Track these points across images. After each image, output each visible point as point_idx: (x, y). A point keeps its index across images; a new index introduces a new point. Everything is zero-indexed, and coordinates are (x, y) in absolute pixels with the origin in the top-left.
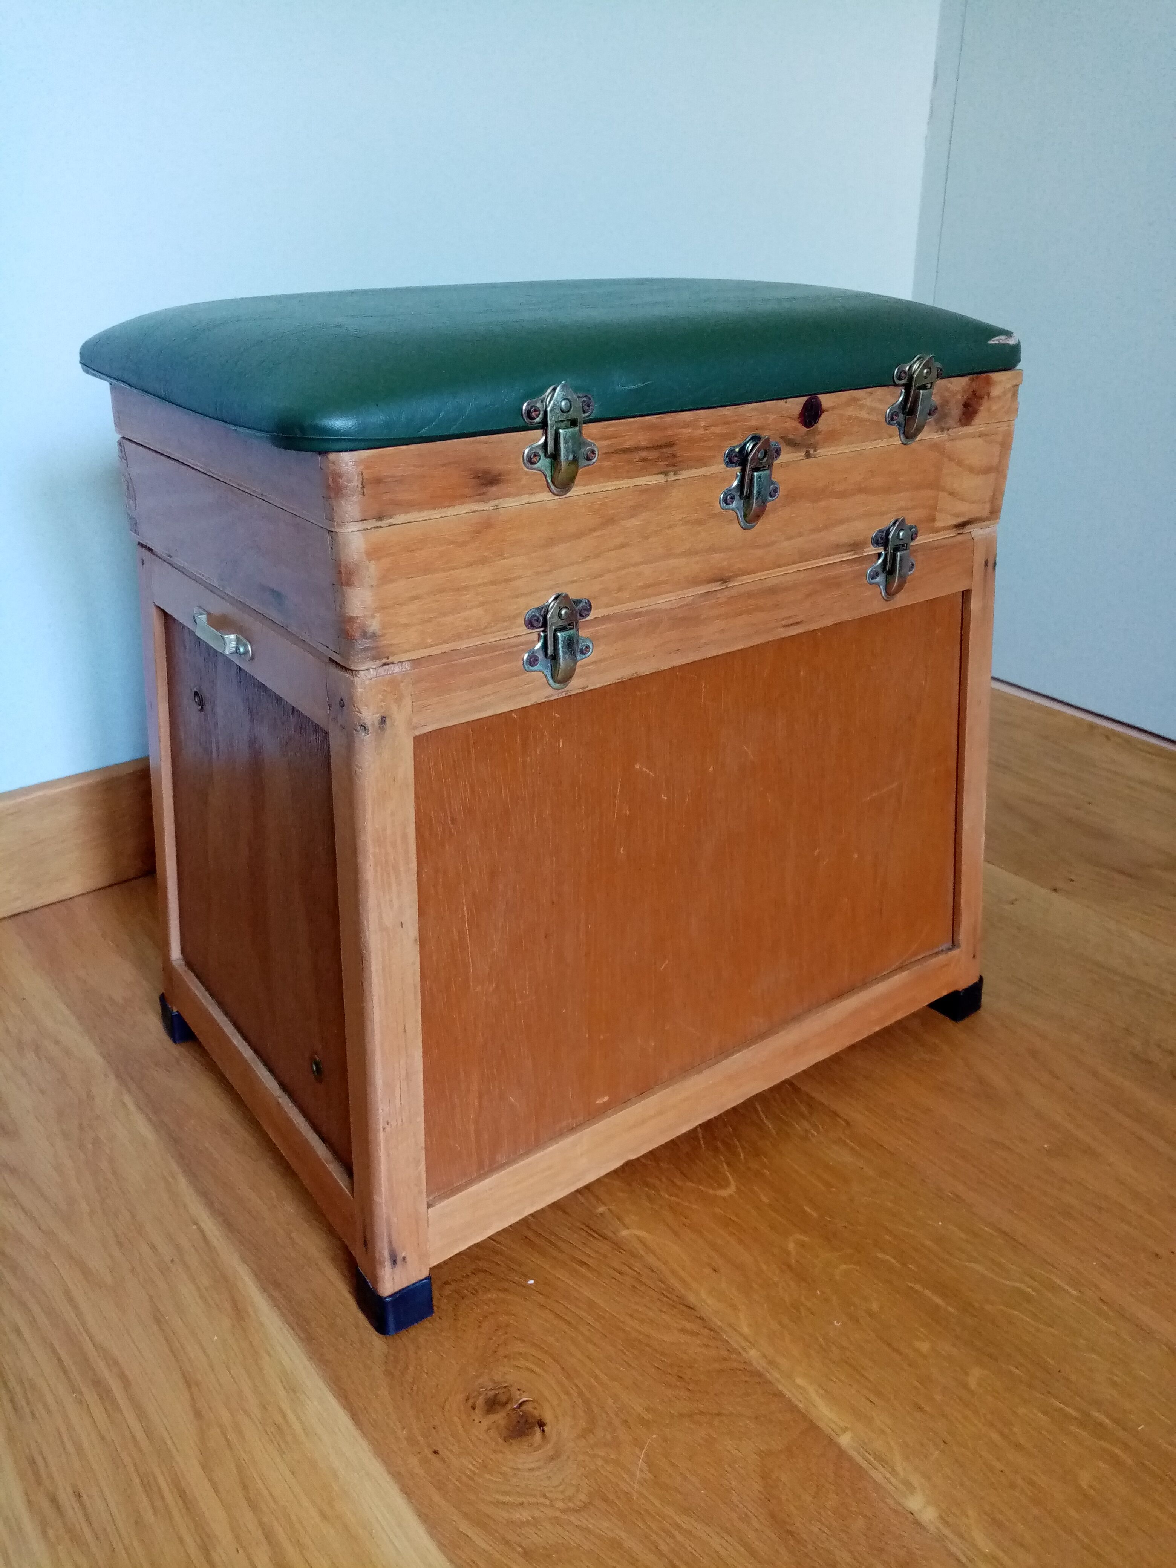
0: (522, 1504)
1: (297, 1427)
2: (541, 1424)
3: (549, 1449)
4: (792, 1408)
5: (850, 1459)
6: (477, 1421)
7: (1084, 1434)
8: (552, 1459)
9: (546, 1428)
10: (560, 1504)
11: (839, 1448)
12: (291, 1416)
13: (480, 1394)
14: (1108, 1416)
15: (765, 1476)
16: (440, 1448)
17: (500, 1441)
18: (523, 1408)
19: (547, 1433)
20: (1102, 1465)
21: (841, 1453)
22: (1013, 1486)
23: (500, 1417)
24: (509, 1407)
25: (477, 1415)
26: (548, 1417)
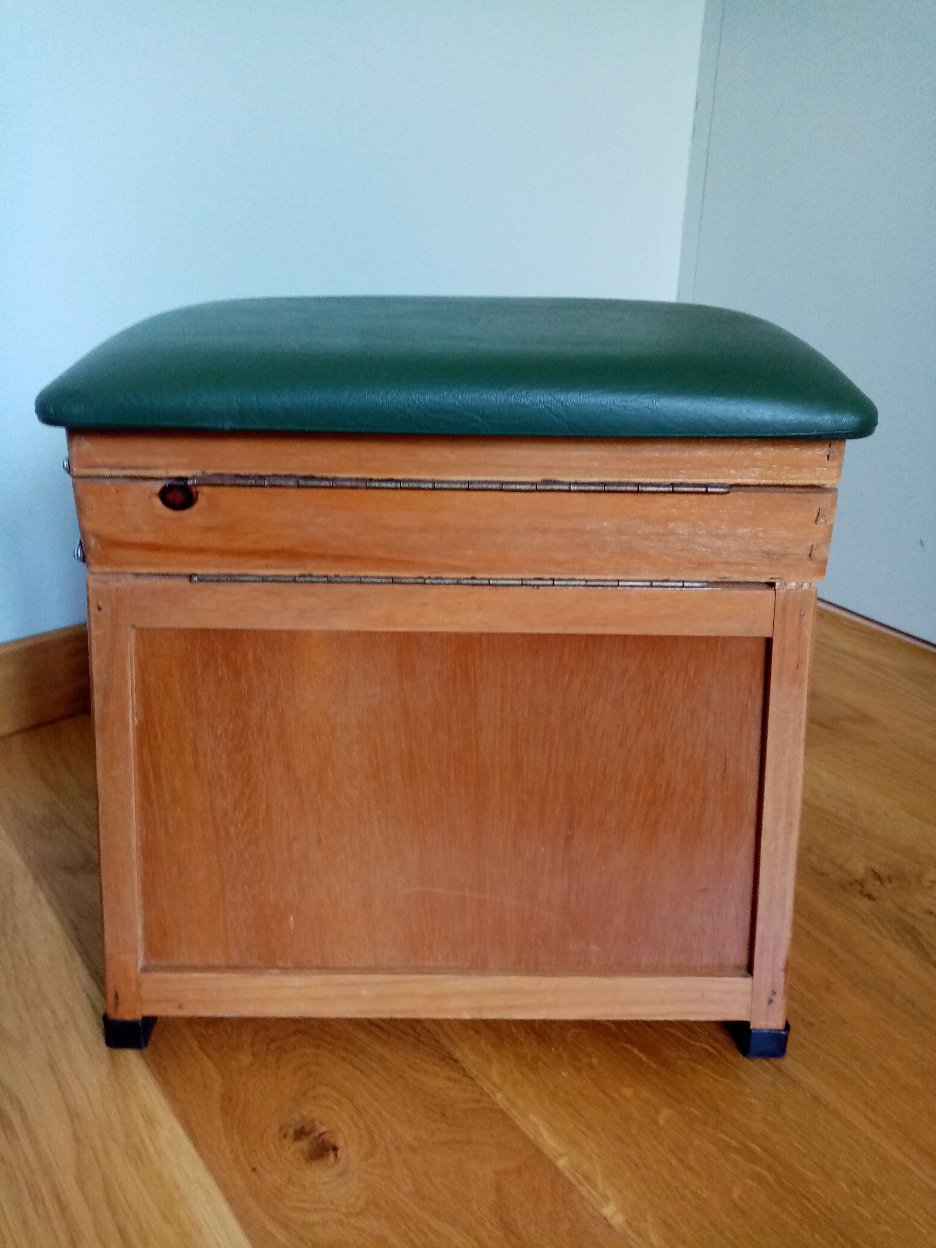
0: (315, 1210)
1: (151, 1149)
2: (335, 1149)
3: (339, 1168)
4: (525, 1138)
5: (565, 1178)
6: (287, 1146)
7: (739, 1159)
8: (341, 1175)
9: (339, 1153)
10: (344, 1210)
11: (556, 1168)
12: (147, 1140)
13: (290, 1125)
14: (759, 1145)
15: (498, 1189)
16: (258, 1167)
17: (303, 1161)
18: (323, 1137)
19: (338, 1156)
20: (750, 1182)
21: (558, 1173)
22: (683, 1198)
23: (304, 1144)
24: (312, 1136)
25: (287, 1143)
26: (340, 1143)
